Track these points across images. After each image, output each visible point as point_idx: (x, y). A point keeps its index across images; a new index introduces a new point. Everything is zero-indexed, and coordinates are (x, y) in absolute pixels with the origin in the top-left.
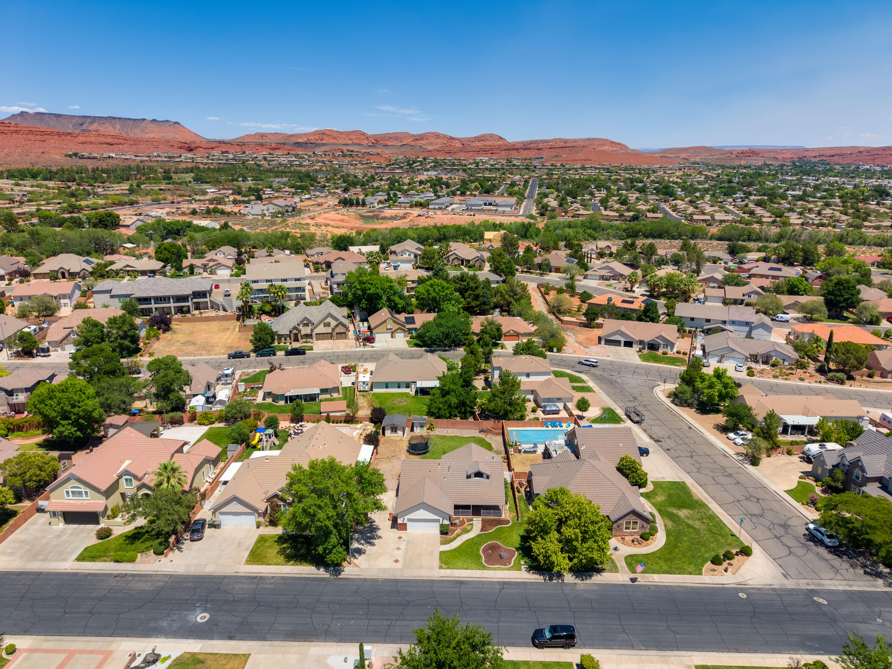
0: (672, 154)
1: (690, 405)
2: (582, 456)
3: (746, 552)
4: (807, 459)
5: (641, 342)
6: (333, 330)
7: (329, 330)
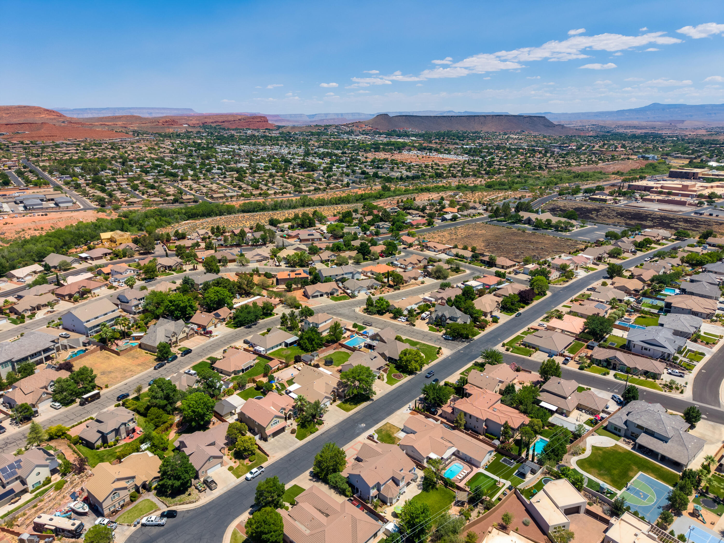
0: (109, 121)
1: (375, 314)
2: (386, 341)
3: (440, 348)
4: (423, 319)
5: (327, 294)
6: (187, 334)
7: (185, 335)
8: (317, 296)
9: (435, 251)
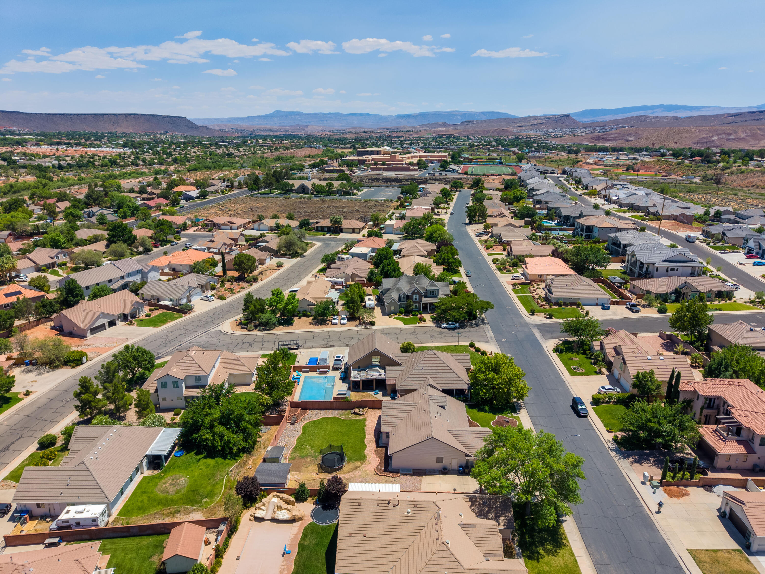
2: (397, 360)
3: (473, 345)
5: (123, 316)
8: (102, 327)
9: (231, 229)
